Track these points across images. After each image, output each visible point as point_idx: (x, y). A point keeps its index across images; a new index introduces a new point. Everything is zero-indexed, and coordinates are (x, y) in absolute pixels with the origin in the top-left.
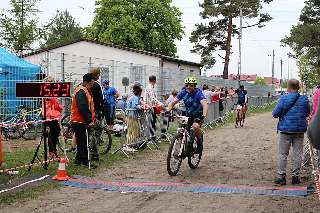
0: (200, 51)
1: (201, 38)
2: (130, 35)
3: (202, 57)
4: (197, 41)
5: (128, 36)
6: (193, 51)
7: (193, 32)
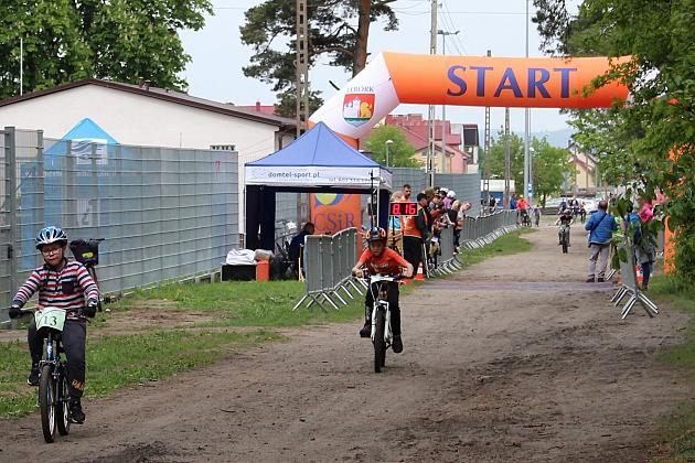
0: (272, 71)
1: (276, 31)
2: (52, 20)
3: (276, 89)
4: (262, 41)
5: (44, 23)
6: (250, 72)
7: (251, 10)
